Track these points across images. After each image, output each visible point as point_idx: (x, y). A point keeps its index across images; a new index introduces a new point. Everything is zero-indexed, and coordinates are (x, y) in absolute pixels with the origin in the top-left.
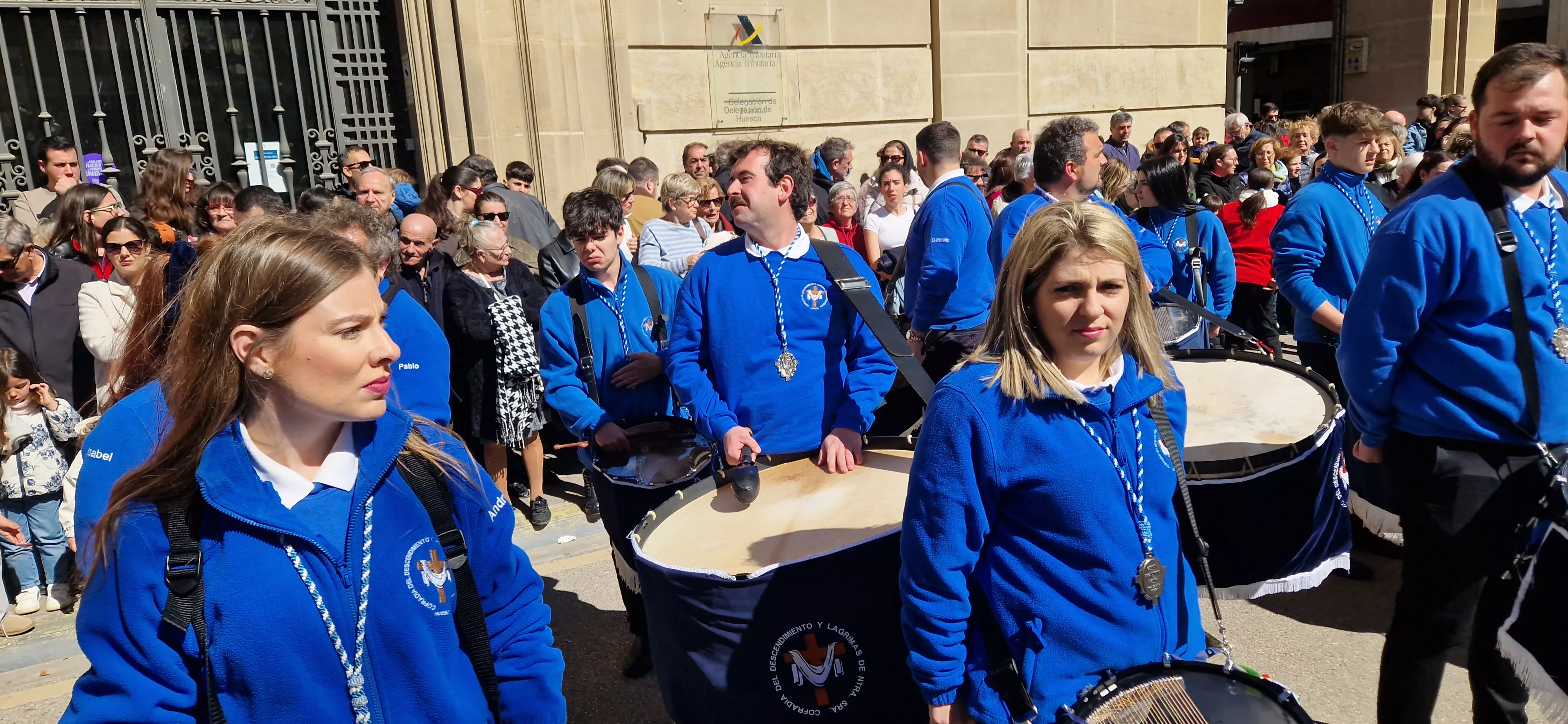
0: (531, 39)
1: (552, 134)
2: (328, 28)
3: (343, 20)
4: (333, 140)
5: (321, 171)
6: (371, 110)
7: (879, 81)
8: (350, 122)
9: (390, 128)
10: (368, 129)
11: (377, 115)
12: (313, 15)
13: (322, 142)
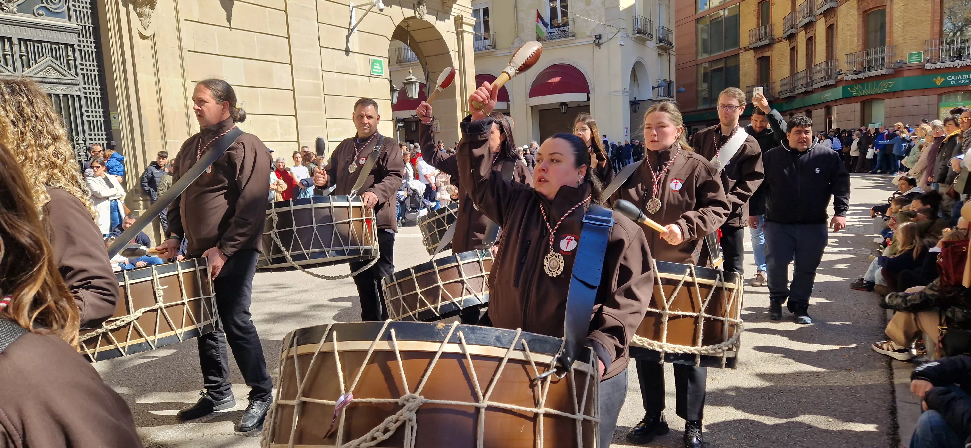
0: (164, 108)
1: (171, 141)
2: (83, 101)
3: (89, 98)
4: (85, 141)
5: (80, 152)
6: (98, 131)
7: (278, 127)
8: (91, 135)
9: (104, 137)
10: (97, 137)
11: (100, 133)
12: (79, 96)
13: (80, 142)
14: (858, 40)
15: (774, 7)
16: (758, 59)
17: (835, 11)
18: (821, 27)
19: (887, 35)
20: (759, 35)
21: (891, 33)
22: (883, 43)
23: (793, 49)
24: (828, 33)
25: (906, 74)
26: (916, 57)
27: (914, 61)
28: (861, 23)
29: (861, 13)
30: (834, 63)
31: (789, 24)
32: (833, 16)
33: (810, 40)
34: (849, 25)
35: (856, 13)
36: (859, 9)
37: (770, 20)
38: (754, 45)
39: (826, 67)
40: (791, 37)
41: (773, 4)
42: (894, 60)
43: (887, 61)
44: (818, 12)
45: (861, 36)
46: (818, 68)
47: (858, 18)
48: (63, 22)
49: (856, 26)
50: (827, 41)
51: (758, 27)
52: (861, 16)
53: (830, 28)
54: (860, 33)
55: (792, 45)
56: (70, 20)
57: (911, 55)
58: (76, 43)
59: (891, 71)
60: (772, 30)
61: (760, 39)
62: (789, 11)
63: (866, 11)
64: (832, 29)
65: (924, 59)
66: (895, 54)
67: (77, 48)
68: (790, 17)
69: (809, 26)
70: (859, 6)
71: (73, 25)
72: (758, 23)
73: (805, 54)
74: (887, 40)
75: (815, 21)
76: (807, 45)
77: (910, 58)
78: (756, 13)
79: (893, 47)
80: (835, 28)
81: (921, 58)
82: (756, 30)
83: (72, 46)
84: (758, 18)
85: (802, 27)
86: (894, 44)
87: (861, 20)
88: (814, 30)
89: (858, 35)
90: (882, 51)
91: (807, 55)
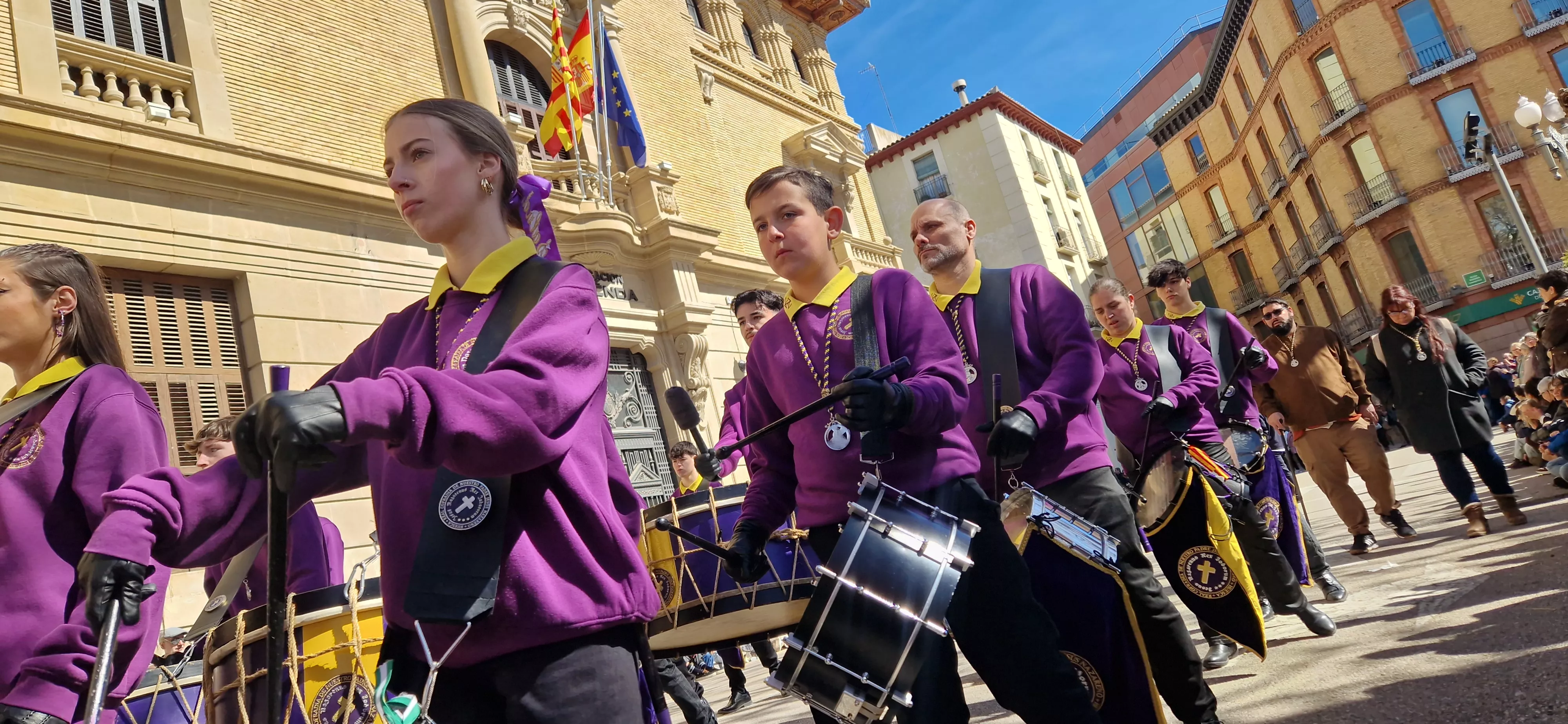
14: (1389, 274)
15: (1253, 257)
16: (1255, 326)
17: (1342, 246)
18: (1330, 270)
19: (1425, 260)
20: (1244, 296)
21: (1429, 256)
22: (1423, 270)
23: (1301, 304)
24: (1343, 273)
25: (1471, 300)
26: (1475, 278)
27: (1474, 283)
28: (1384, 253)
29: (1379, 241)
30: (1368, 307)
31: (1282, 275)
32: (1342, 252)
33: (1321, 287)
34: (1369, 259)
35: (1373, 243)
36: (1374, 238)
37: (1254, 274)
38: (1243, 310)
39: (1359, 315)
40: (1293, 289)
41: (1250, 254)
42: (1448, 288)
43: (1439, 290)
44: (1320, 252)
45: (1391, 269)
46: (1349, 319)
47: (1378, 248)
48: (641, 429)
49: (1379, 257)
50: (1347, 284)
51: (1239, 285)
52: (1381, 245)
53: (1345, 268)
54: (1389, 265)
55: (1298, 298)
56: (645, 426)
57: (1466, 277)
58: (653, 447)
59: (1449, 302)
60: (1261, 286)
61: (1250, 300)
62: (1276, 258)
63: (1385, 239)
64: (1348, 268)
65: (1487, 278)
66: (1446, 280)
67: (654, 451)
68: (1280, 265)
69: (1313, 270)
70: (1372, 234)
71: (648, 430)
72: (1238, 282)
73: (1321, 305)
74: (1428, 265)
75: (1320, 263)
76: (1320, 293)
77: (1468, 281)
78: (1230, 270)
79: (1439, 272)
80: (1350, 266)
81: (1482, 277)
82: (1238, 291)
83: (651, 449)
84: (1236, 275)
85: (1304, 273)
86: (1440, 269)
87: (1382, 249)
88: (1321, 273)
89: (1387, 268)
90: (1428, 280)
91: (1325, 305)
